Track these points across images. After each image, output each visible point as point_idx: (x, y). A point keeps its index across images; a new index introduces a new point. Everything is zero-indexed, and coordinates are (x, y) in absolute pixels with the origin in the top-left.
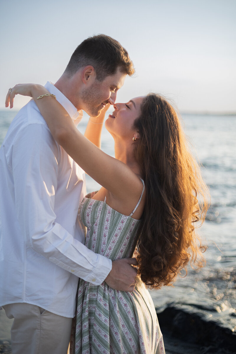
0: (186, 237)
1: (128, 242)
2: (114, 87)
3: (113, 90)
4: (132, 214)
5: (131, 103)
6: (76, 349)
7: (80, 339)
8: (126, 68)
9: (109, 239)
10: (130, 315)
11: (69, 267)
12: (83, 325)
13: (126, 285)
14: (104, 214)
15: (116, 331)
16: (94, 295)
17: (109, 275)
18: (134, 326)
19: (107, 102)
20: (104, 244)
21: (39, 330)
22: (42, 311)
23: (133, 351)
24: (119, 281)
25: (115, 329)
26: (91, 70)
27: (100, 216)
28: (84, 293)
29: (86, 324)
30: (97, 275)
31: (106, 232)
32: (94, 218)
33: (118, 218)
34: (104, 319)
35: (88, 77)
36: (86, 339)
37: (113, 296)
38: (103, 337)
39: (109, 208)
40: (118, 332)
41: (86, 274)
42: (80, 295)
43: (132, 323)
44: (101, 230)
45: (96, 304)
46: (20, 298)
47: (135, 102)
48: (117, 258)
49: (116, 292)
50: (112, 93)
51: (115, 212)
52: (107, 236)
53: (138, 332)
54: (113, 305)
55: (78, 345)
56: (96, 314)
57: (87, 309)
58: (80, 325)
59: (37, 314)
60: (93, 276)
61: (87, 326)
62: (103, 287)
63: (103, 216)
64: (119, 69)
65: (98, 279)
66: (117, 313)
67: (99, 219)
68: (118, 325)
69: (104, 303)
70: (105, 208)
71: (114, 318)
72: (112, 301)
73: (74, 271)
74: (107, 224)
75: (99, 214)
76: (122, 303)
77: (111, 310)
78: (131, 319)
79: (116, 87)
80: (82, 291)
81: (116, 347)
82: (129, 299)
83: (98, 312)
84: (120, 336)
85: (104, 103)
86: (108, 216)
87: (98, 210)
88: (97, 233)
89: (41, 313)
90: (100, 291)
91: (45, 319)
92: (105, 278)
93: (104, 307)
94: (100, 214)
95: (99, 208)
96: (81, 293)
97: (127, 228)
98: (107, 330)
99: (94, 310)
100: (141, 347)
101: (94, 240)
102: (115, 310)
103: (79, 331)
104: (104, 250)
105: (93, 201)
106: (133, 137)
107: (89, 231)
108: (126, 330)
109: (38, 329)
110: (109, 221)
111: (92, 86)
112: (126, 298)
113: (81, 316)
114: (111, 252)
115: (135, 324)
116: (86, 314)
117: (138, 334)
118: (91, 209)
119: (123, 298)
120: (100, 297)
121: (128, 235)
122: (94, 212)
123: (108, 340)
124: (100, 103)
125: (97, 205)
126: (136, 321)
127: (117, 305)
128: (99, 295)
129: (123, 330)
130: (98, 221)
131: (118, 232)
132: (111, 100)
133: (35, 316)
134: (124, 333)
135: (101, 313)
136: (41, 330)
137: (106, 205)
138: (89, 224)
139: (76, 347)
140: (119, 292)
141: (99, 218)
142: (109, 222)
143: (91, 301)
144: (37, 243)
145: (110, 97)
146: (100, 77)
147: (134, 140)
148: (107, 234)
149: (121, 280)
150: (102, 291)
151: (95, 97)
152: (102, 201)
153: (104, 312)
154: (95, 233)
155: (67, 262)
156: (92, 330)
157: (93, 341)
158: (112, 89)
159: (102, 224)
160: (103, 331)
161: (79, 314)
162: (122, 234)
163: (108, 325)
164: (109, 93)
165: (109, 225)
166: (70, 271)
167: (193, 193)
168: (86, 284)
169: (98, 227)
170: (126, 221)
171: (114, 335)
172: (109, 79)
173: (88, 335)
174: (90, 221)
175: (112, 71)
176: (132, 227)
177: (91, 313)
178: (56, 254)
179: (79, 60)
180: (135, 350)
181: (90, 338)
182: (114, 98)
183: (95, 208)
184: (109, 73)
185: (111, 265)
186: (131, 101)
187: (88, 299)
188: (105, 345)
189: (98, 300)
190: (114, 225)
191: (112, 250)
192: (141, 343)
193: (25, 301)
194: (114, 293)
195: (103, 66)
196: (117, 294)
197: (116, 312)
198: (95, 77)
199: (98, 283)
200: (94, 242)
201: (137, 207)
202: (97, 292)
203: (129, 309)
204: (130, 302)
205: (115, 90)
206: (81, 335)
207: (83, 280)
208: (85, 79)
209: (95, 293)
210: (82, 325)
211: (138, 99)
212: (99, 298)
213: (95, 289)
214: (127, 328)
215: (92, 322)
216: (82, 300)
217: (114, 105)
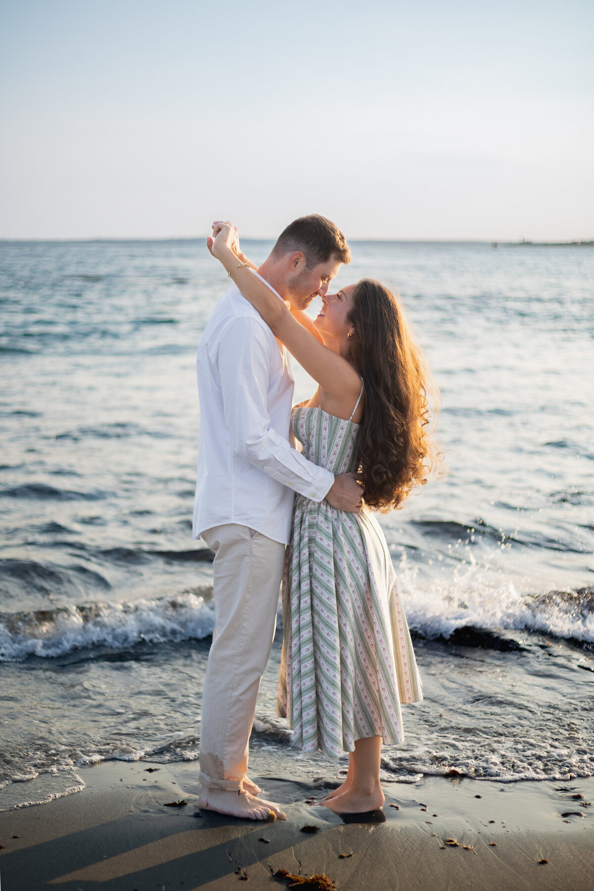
0: (414, 443)
1: (351, 452)
2: (325, 277)
3: (325, 280)
4: (351, 417)
5: (341, 293)
6: (293, 584)
7: (298, 572)
8: (341, 256)
9: (329, 450)
10: (356, 540)
11: (286, 478)
12: (302, 554)
13: (351, 503)
14: (320, 423)
15: (340, 557)
16: (315, 518)
17: (331, 489)
18: (361, 552)
19: (316, 293)
20: (324, 457)
21: (250, 557)
22: (253, 533)
23: (361, 582)
24: (343, 498)
25: (339, 555)
26: (301, 256)
27: (316, 425)
28: (302, 518)
29: (306, 551)
30: (317, 489)
31: (325, 443)
32: (309, 429)
33: (337, 424)
34: (327, 543)
35: (297, 263)
36: (305, 569)
37: (336, 517)
38: (326, 564)
39: (325, 414)
40: (343, 559)
41: (305, 487)
42: (297, 520)
43: (359, 549)
44: (319, 441)
45: (317, 528)
46: (227, 518)
47: (345, 292)
48: (340, 473)
49: (339, 513)
50: (324, 284)
51: (332, 418)
52: (326, 448)
53: (367, 561)
54: (336, 528)
55: (296, 579)
56: (317, 539)
57: (306, 534)
58: (298, 555)
59: (248, 537)
60: (313, 490)
61: (307, 554)
62: (325, 507)
63: (320, 425)
64: (333, 256)
65: (319, 494)
66: (340, 537)
67: (315, 429)
68: (342, 551)
69: (327, 526)
70: (321, 415)
71: (338, 542)
72: (335, 524)
73: (291, 484)
74: (325, 433)
75: (314, 423)
76: (346, 526)
77: (335, 534)
78: (357, 544)
79: (329, 276)
80: (300, 515)
81: (340, 575)
82: (355, 521)
83: (319, 536)
84: (345, 563)
85: (312, 295)
86: (325, 424)
87: (313, 418)
88: (314, 446)
89: (252, 537)
90: (321, 512)
91: (256, 543)
92: (327, 493)
93: (327, 530)
94: (316, 423)
95: (314, 416)
96: (299, 518)
97: (348, 436)
98: (331, 556)
99: (315, 535)
100: (371, 577)
101: (312, 454)
102: (338, 533)
103: (296, 562)
104: (324, 464)
105: (306, 408)
106: (348, 332)
107: (305, 446)
108: (351, 557)
109: (248, 556)
110: (327, 429)
111: (301, 274)
112: (351, 520)
113: (299, 544)
114: (333, 467)
115: (362, 550)
116: (306, 540)
117: (367, 562)
118: (305, 419)
119: (348, 520)
120: (321, 518)
121: (350, 444)
122: (309, 420)
123: (332, 566)
124: (308, 295)
125: (311, 413)
126: (364, 548)
127: (341, 527)
128: (320, 517)
129: (348, 557)
130: (314, 432)
131: (339, 441)
132: (321, 291)
133: (244, 540)
134: (350, 560)
135: (323, 537)
136: (252, 557)
137: (321, 411)
138: (304, 437)
139: (293, 581)
140: (343, 513)
141: (315, 427)
142: (327, 431)
143: (311, 526)
144: (251, 449)
145: (321, 288)
146: (310, 265)
147: (350, 336)
148: (326, 445)
149: (345, 497)
150: (324, 512)
151: (303, 287)
152: (316, 407)
153: (326, 536)
154: (312, 446)
155: (284, 471)
156: (312, 559)
157: (314, 571)
158: (323, 278)
159: (319, 433)
160: (326, 557)
161: (295, 543)
162: (344, 443)
163: (332, 550)
164: (319, 283)
165: (327, 433)
166: (287, 484)
167: (422, 392)
168: (304, 508)
169: (314, 438)
170: (345, 426)
171: (338, 561)
172: (320, 268)
173: (308, 565)
174: (305, 433)
175: (325, 258)
176: (354, 434)
177: (311, 540)
178: (271, 461)
179: (288, 244)
180: (364, 582)
181: (311, 569)
182: (325, 289)
183: (310, 416)
184: (322, 261)
185: (334, 479)
186: (341, 291)
187: (307, 523)
188: (329, 573)
189: (319, 523)
190: (333, 433)
191: (333, 464)
192: (370, 573)
193: (233, 522)
194: (336, 514)
195: (314, 252)
196: (340, 516)
197: (340, 535)
198: (305, 264)
199: (319, 499)
200: (312, 457)
201: (356, 408)
202: (318, 514)
203: (355, 532)
204: (355, 525)
205: (327, 280)
206: (299, 566)
207: (300, 495)
208: (293, 266)
209: (316, 515)
210: (300, 555)
211: (348, 289)
212: (320, 520)
213: (315, 511)
214: (353, 555)
215: (312, 550)
216: (299, 526)
217: (324, 297)
